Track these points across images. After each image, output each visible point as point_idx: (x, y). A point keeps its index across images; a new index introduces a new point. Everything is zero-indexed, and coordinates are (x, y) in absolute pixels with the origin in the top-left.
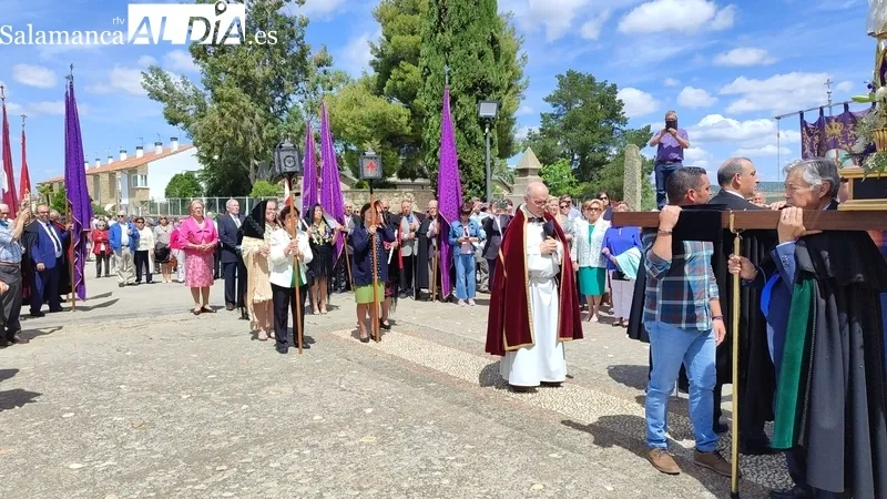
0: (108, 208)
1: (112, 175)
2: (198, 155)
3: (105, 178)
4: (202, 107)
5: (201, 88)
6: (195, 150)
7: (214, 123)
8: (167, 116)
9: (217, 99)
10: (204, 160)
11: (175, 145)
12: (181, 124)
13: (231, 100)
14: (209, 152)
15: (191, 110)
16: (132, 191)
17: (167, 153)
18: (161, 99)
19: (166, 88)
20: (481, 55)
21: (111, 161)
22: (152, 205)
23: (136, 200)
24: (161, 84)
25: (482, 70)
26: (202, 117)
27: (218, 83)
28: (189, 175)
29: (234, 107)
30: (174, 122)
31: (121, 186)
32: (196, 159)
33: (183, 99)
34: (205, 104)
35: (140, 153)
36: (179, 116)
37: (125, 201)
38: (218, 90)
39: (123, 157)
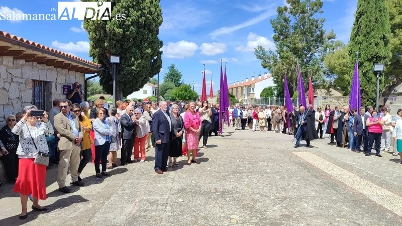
0: (240, 100)
1: (242, 88)
2: (273, 80)
3: (240, 89)
4: (276, 61)
5: (276, 53)
6: (272, 78)
7: (279, 68)
8: (262, 65)
9: (281, 58)
10: (276, 82)
11: (266, 76)
12: (267, 68)
13: (287, 58)
14: (277, 79)
15: (272, 62)
16: (249, 94)
17: (263, 79)
18: (261, 58)
19: (263, 54)
20: (376, 44)
21: (243, 82)
22: (255, 100)
23: (250, 97)
24: (261, 53)
25: (377, 51)
26: (275, 65)
27: (282, 51)
28: (270, 88)
29: (288, 61)
30: (265, 67)
31: (245, 92)
32: (273, 82)
33: (269, 58)
34: (277, 60)
35: (253, 79)
36: (267, 65)
37: (246, 98)
38: (282, 54)
39: (247, 80)
